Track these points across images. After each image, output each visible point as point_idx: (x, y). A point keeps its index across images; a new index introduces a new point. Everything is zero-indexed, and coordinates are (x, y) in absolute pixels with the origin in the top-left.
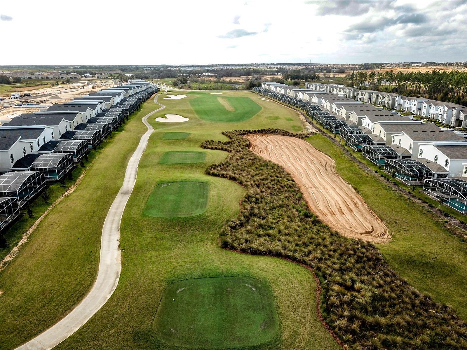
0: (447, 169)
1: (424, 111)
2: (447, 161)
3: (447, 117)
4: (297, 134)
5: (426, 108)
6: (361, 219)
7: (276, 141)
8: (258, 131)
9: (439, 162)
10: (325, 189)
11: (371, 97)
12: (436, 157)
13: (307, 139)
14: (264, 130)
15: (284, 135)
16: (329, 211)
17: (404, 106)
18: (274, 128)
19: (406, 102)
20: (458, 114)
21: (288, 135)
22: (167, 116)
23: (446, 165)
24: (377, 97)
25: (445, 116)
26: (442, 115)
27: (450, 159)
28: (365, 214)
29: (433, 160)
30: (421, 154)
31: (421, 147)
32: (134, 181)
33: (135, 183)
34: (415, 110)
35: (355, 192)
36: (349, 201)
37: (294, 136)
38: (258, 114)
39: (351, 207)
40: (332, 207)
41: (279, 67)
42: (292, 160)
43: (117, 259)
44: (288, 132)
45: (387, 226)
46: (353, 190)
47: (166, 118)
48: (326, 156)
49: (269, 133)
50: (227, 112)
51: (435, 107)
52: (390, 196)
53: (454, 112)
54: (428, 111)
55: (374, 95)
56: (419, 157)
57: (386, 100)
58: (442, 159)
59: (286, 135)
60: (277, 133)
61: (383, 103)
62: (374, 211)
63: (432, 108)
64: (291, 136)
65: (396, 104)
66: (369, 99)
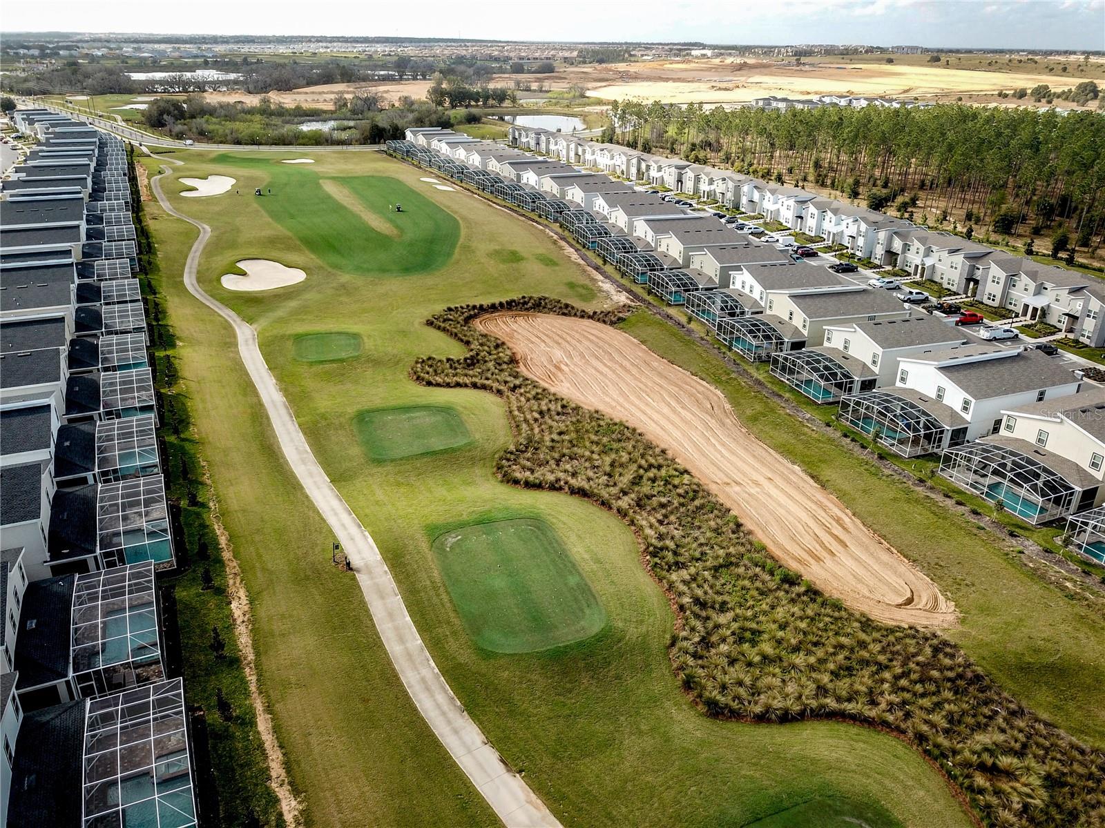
0: (968, 417)
1: (811, 223)
2: (966, 402)
3: (865, 243)
4: (595, 313)
5: (816, 217)
6: (876, 567)
7: (558, 335)
8: (501, 304)
9: (946, 401)
10: (757, 484)
11: (681, 178)
12: (940, 389)
13: (621, 325)
14: (514, 301)
15: (564, 314)
16: (805, 551)
17: (762, 204)
18: (536, 296)
19: (766, 198)
20: (890, 241)
21: (575, 315)
22: (241, 265)
23: (965, 409)
24: (697, 179)
25: (861, 241)
26: (853, 237)
27: (973, 401)
28: (872, 549)
29: (933, 395)
30: (903, 379)
31: (902, 366)
32: (365, 538)
33: (370, 540)
34: (791, 219)
35: (816, 485)
36: (821, 514)
37: (590, 317)
38: (460, 243)
39: (836, 533)
40: (803, 539)
41: (388, 49)
42: (632, 398)
43: (530, 802)
44: (573, 308)
45: (928, 576)
46: (812, 481)
47: (244, 274)
48: (693, 377)
49: (527, 309)
50: (381, 241)
51: (834, 218)
52: (891, 495)
53: (882, 235)
54: (819, 226)
55: (689, 175)
56: (899, 384)
57: (719, 187)
58: (955, 397)
59: (570, 316)
60: (544, 308)
61: (713, 193)
62: (884, 537)
63: (827, 218)
64: (582, 317)
65: (744, 200)
66: (678, 181)
